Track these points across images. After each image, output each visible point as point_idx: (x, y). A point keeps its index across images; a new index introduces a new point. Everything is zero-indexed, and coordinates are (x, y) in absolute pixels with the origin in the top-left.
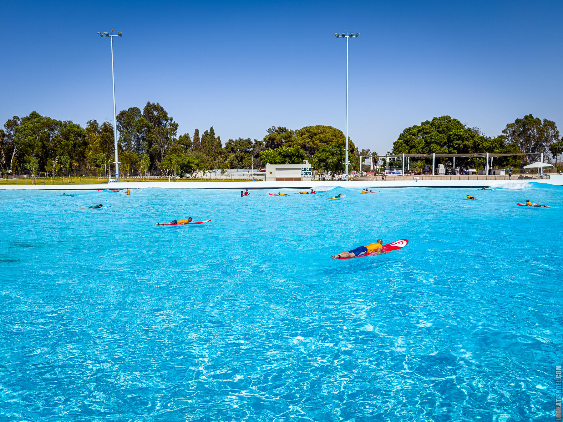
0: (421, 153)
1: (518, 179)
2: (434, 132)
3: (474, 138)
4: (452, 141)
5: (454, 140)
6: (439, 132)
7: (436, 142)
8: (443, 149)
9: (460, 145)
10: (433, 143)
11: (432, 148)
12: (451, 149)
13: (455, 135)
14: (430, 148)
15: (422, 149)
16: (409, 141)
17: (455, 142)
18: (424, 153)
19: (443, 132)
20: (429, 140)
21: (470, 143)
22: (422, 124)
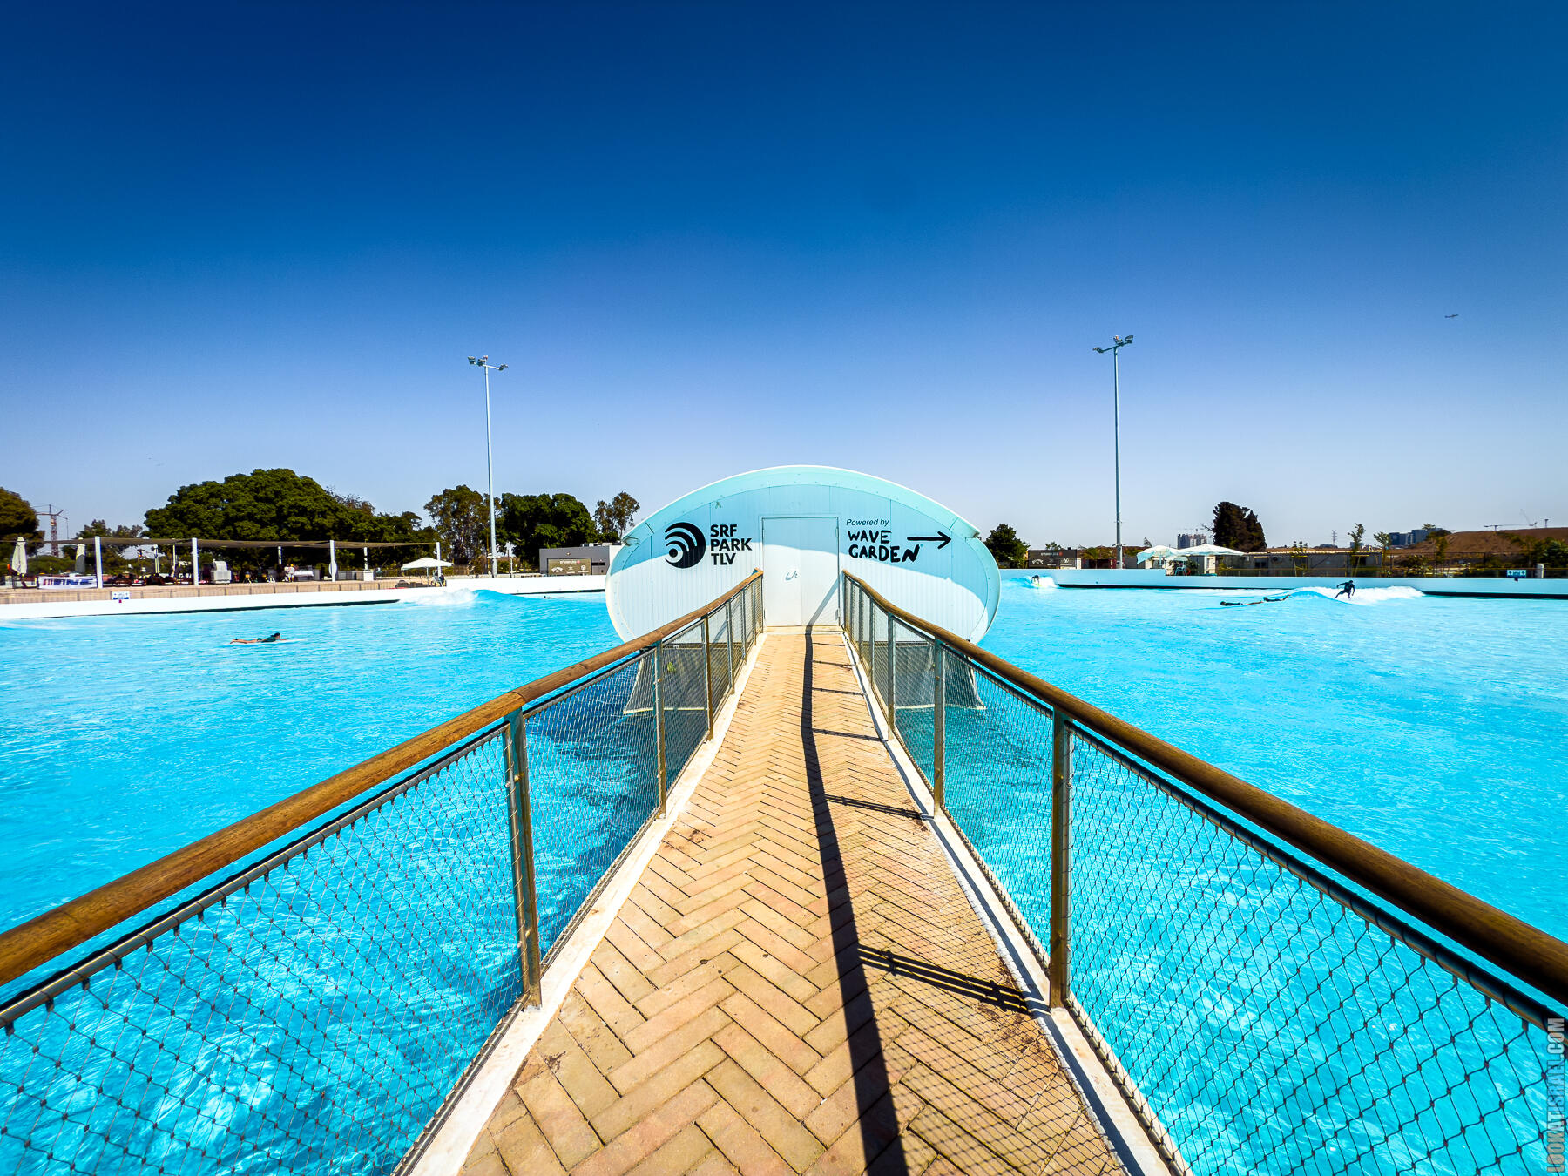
0: (215, 538)
1: (396, 587)
2: (245, 499)
3: (338, 514)
4: (286, 517)
5: (290, 514)
6: (257, 499)
7: (250, 517)
8: (264, 531)
9: (303, 524)
10: (242, 519)
11: (238, 529)
12: (285, 531)
13: (291, 507)
14: (234, 528)
15: (218, 528)
16: (186, 514)
17: (293, 519)
18: (221, 538)
19: (267, 500)
20: (232, 513)
21: (328, 522)
22: (227, 480)
